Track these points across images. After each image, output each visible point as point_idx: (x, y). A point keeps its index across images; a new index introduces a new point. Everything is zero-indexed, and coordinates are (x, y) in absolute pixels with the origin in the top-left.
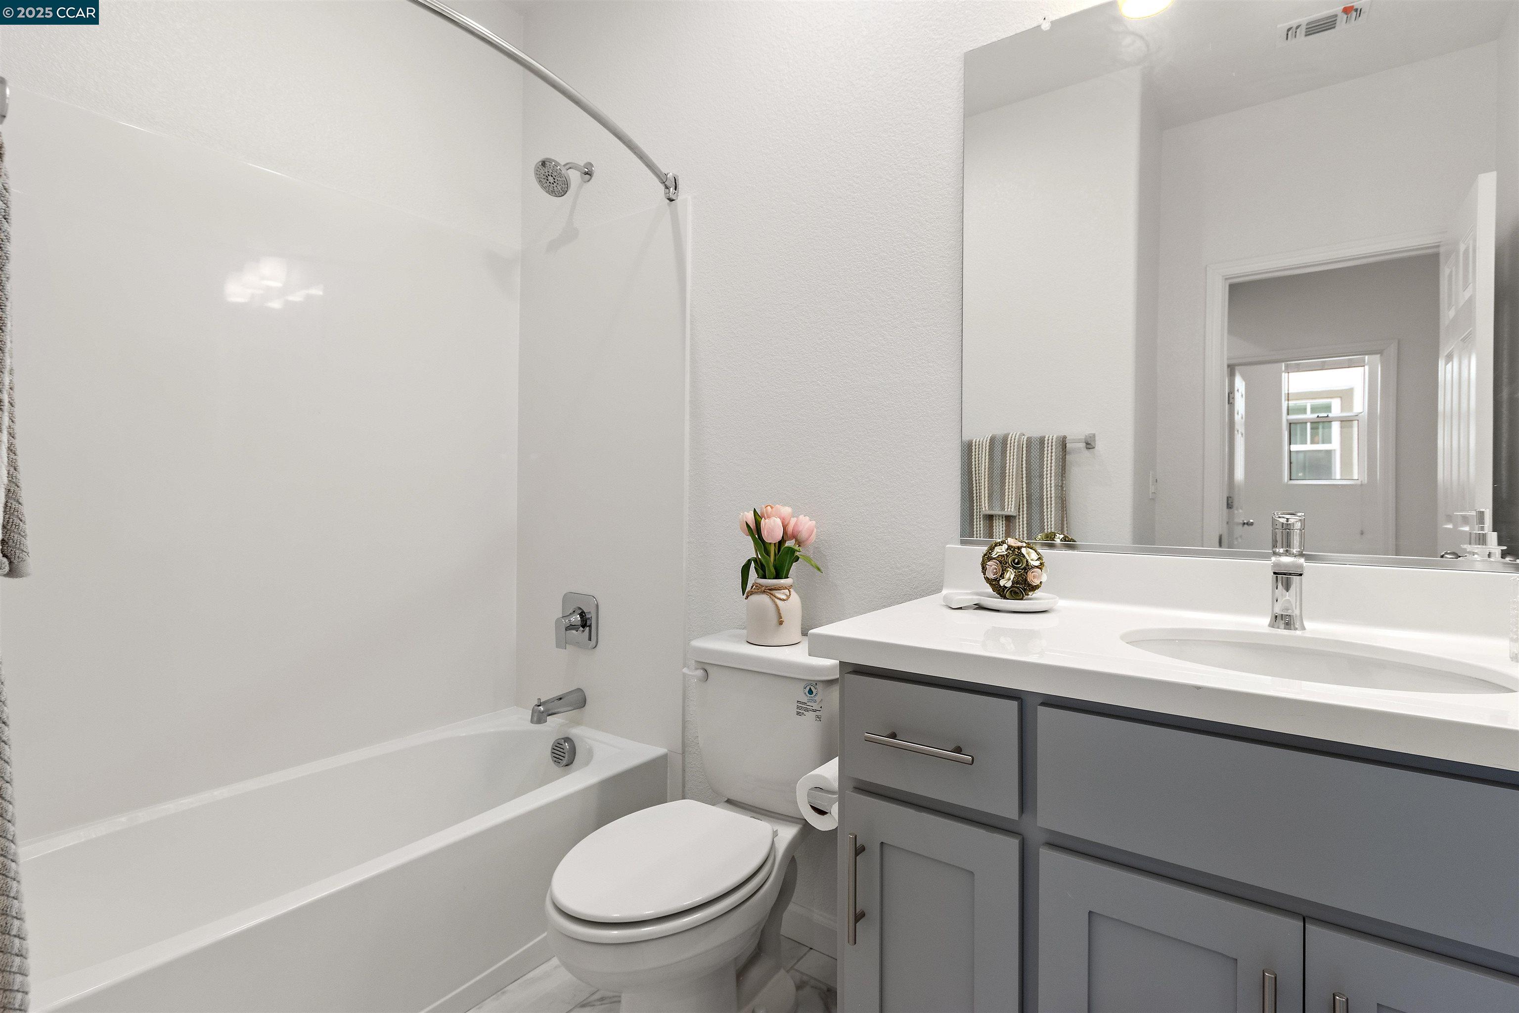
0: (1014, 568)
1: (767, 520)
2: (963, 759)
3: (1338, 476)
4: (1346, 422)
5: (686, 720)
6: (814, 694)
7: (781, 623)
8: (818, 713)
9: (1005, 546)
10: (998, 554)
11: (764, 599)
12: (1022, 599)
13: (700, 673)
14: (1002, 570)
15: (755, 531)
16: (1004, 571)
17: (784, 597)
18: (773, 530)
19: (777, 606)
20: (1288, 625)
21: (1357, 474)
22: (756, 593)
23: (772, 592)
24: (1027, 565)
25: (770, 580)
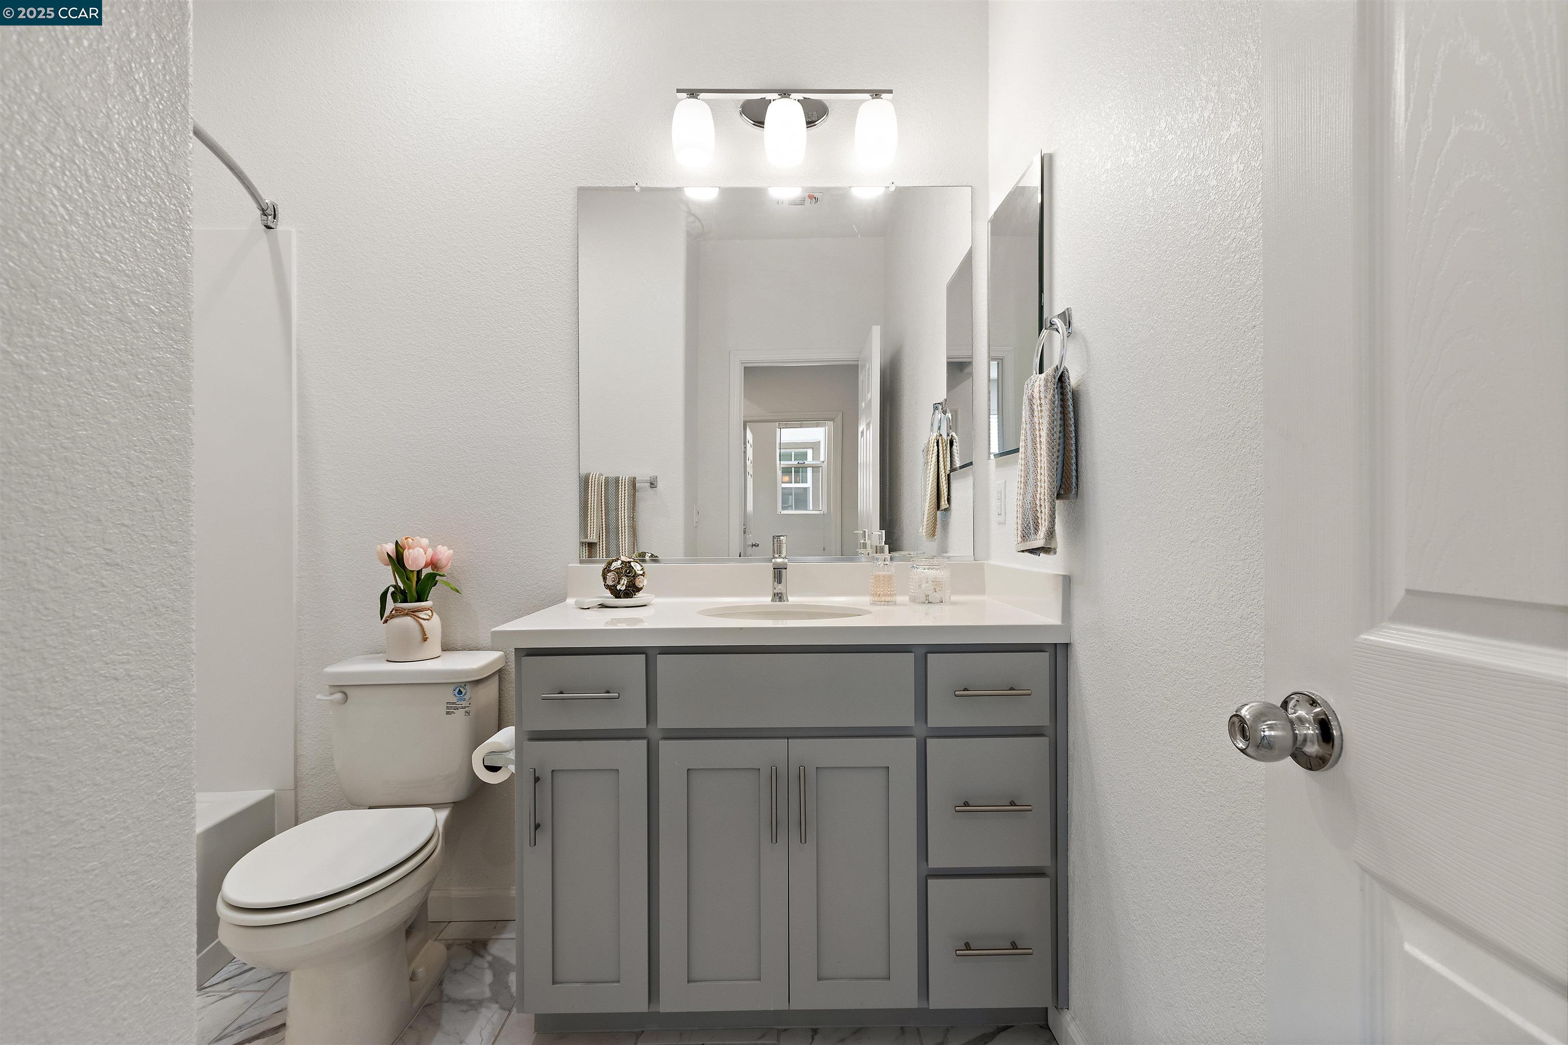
0: (627, 576)
1: (411, 551)
2: (613, 696)
3: (811, 508)
4: (815, 468)
5: (299, 755)
6: (463, 694)
7: (425, 639)
8: (467, 709)
9: (620, 562)
10: (615, 568)
11: (408, 620)
12: (632, 598)
13: (338, 696)
14: (619, 579)
15: (397, 561)
16: (620, 579)
17: (428, 617)
18: (416, 558)
19: (421, 625)
20: (781, 599)
21: (823, 508)
22: (398, 616)
23: (415, 614)
24: (635, 574)
25: (410, 604)
